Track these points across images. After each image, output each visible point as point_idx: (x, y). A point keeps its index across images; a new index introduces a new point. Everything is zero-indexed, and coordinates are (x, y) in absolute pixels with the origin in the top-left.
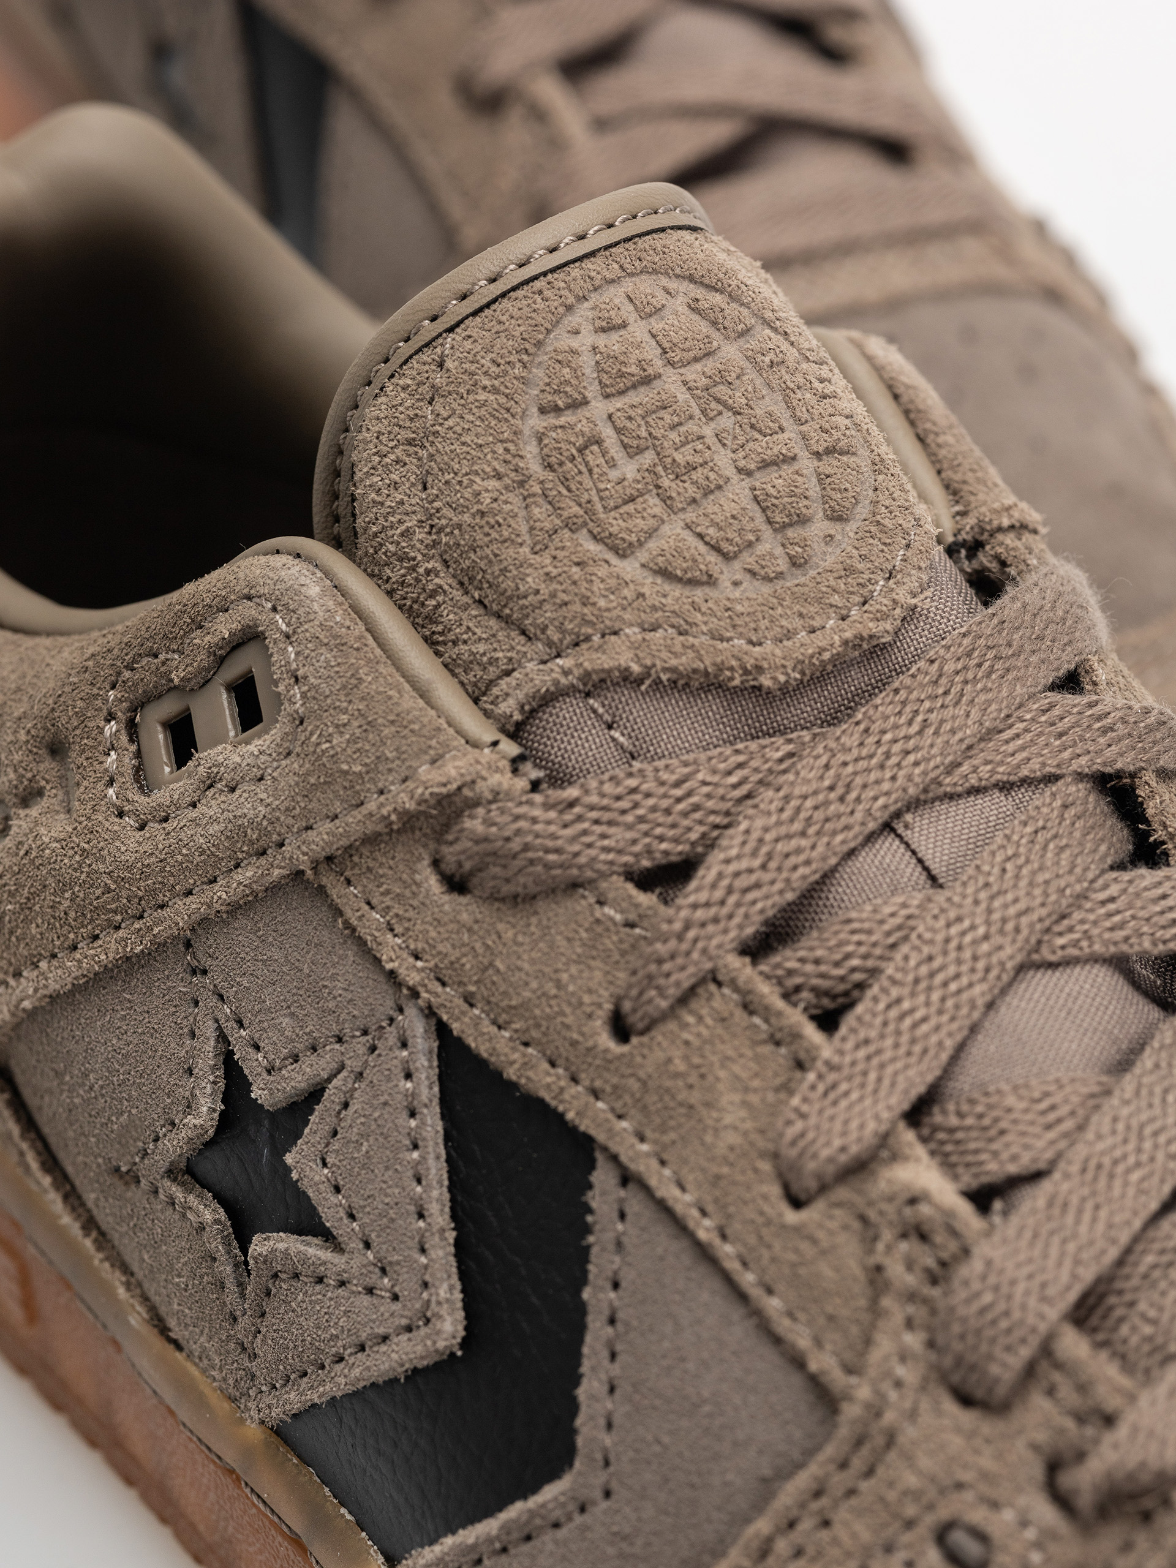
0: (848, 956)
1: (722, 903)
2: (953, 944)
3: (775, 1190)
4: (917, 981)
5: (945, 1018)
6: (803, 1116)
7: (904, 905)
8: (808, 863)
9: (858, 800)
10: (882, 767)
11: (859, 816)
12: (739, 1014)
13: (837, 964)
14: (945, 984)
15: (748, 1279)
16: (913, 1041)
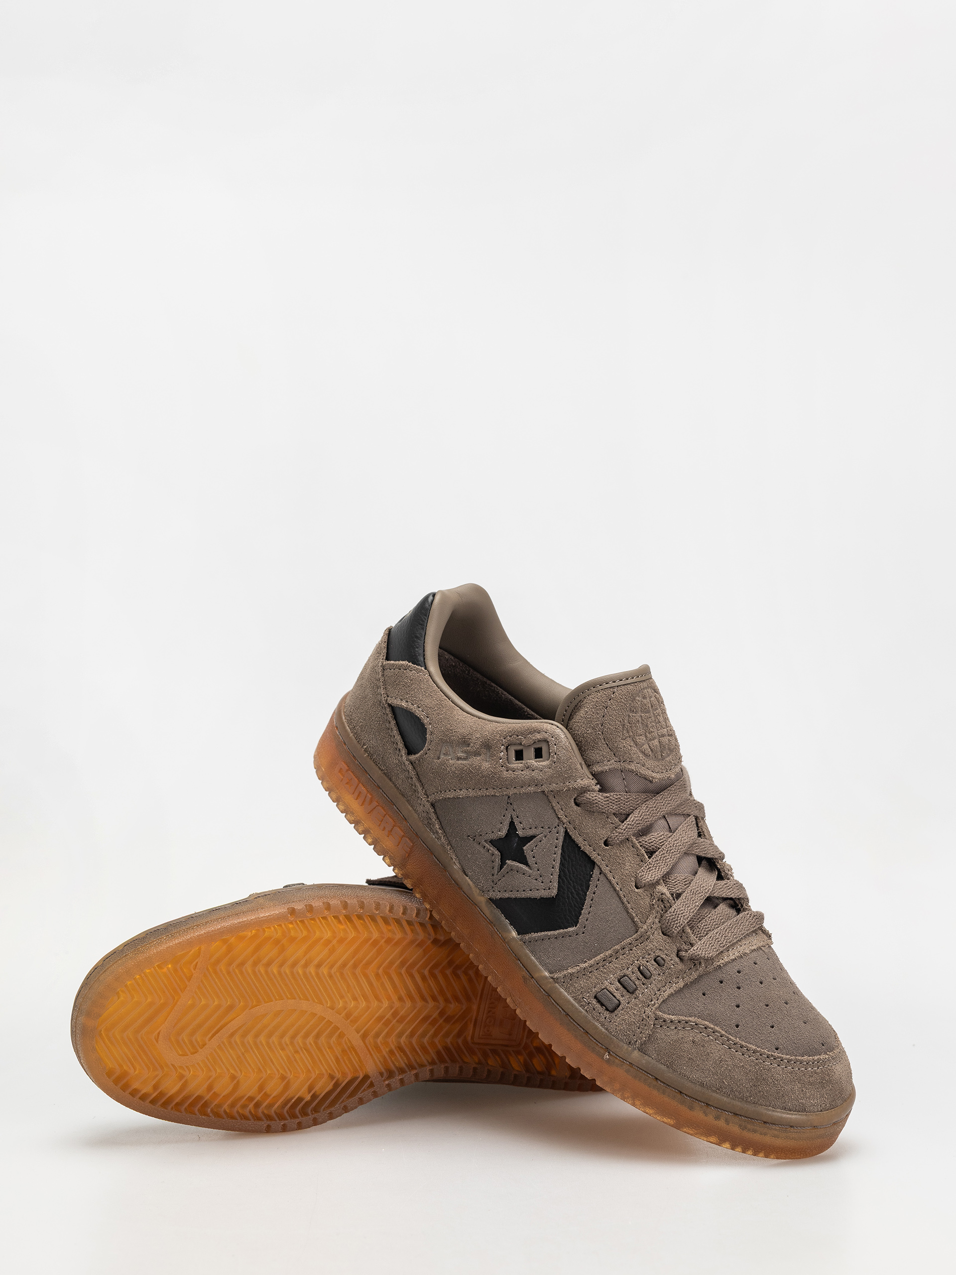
0: (652, 842)
1: (633, 825)
2: (675, 845)
3: (634, 884)
4: (668, 851)
5: (672, 859)
6: (644, 872)
7: (663, 835)
8: (649, 821)
9: (659, 811)
10: (664, 805)
11: (658, 814)
12: (631, 847)
13: (649, 843)
14: (673, 853)
15: (625, 900)
16: (666, 862)
